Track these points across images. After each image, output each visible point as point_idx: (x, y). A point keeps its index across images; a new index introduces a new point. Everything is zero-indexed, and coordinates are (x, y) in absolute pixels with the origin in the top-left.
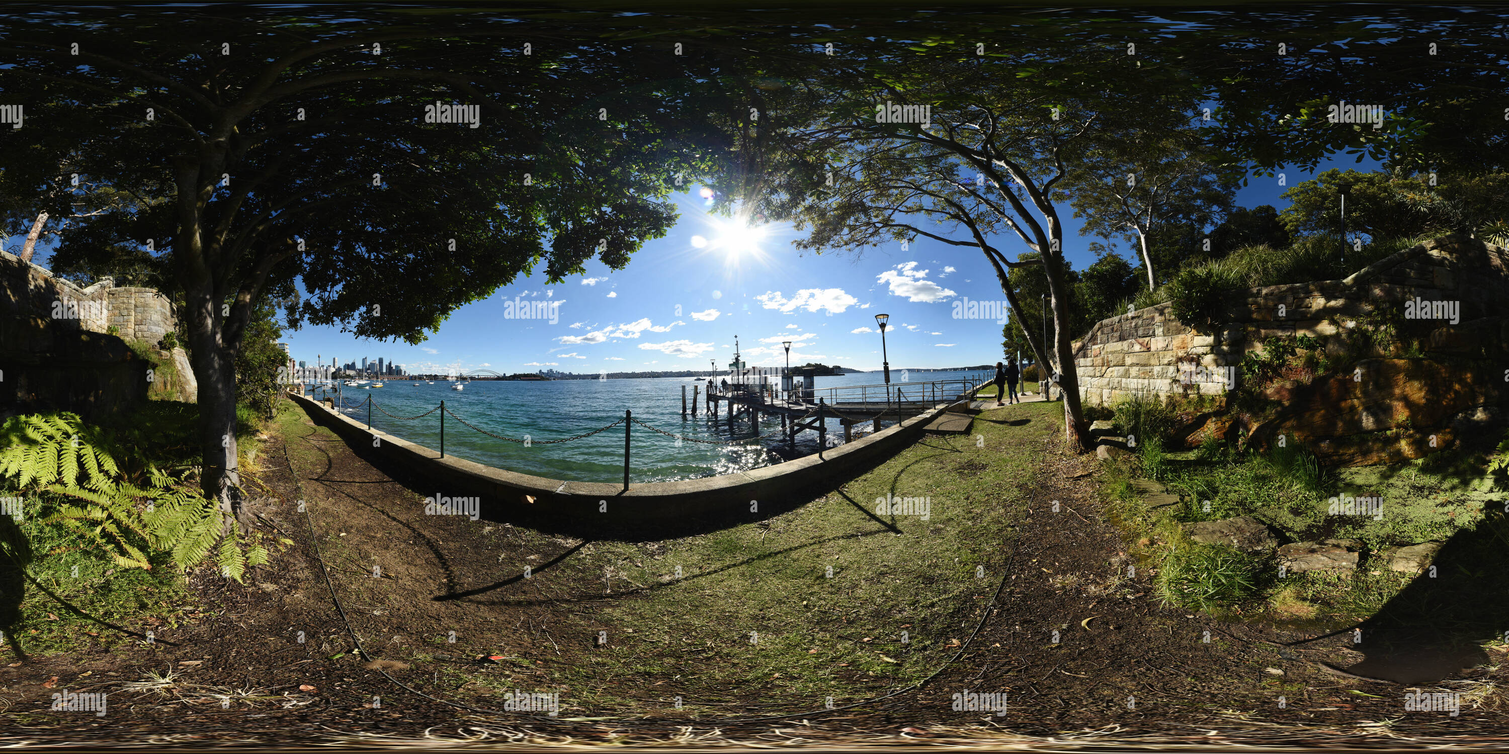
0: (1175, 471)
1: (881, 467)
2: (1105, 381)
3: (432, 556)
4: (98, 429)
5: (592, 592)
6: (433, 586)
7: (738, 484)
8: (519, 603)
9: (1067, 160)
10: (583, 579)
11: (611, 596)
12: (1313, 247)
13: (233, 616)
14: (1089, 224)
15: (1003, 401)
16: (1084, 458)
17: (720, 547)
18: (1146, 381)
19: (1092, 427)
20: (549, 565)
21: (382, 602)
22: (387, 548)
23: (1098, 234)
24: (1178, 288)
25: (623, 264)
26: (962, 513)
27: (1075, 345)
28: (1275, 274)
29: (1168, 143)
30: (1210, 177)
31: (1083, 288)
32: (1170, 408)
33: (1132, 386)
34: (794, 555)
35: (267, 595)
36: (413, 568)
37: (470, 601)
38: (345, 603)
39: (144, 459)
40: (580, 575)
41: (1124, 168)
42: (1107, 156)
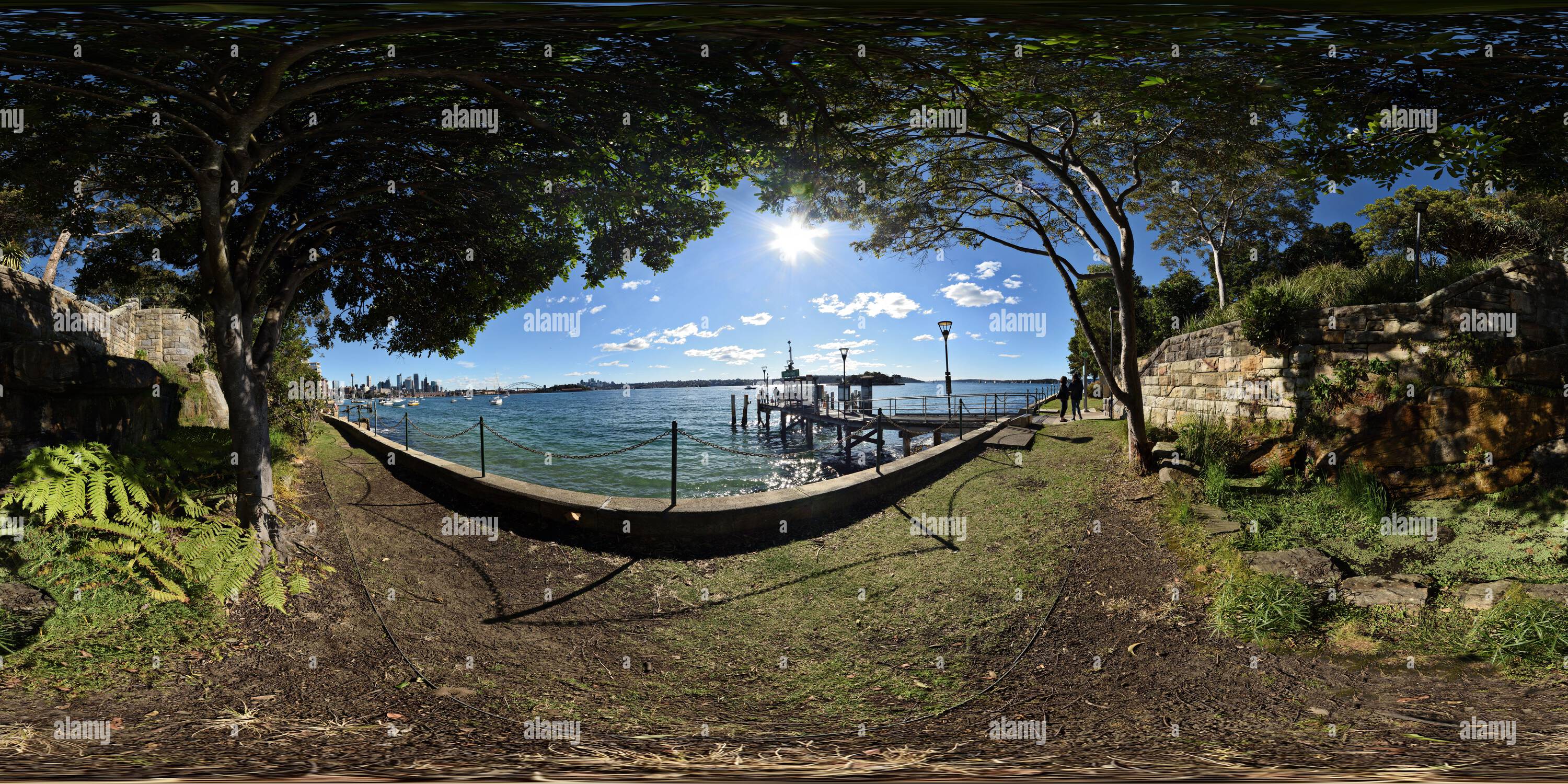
0: (1239, 497)
1: (940, 482)
2: (1170, 401)
3: (478, 578)
4: (126, 459)
5: (642, 611)
6: (482, 610)
7: (791, 499)
8: (570, 624)
9: (1145, 169)
10: (632, 598)
11: (662, 616)
12: (1387, 267)
13: (280, 647)
14: (1163, 237)
15: (1066, 417)
16: (1145, 480)
17: (773, 565)
18: (1212, 403)
19: (1155, 449)
20: (597, 584)
21: (432, 627)
22: (433, 572)
23: (1172, 248)
24: (1250, 307)
25: (665, 266)
26: (1020, 531)
27: (1142, 362)
28: (1348, 294)
29: (1249, 156)
30: (1287, 193)
31: (1152, 304)
32: (1236, 432)
33: (1198, 407)
34: (849, 572)
35: (312, 625)
36: (461, 591)
37: (521, 623)
38: (394, 630)
39: (176, 489)
40: (629, 594)
41: (1202, 180)
42: (1186, 167)
